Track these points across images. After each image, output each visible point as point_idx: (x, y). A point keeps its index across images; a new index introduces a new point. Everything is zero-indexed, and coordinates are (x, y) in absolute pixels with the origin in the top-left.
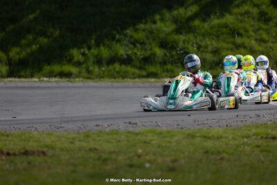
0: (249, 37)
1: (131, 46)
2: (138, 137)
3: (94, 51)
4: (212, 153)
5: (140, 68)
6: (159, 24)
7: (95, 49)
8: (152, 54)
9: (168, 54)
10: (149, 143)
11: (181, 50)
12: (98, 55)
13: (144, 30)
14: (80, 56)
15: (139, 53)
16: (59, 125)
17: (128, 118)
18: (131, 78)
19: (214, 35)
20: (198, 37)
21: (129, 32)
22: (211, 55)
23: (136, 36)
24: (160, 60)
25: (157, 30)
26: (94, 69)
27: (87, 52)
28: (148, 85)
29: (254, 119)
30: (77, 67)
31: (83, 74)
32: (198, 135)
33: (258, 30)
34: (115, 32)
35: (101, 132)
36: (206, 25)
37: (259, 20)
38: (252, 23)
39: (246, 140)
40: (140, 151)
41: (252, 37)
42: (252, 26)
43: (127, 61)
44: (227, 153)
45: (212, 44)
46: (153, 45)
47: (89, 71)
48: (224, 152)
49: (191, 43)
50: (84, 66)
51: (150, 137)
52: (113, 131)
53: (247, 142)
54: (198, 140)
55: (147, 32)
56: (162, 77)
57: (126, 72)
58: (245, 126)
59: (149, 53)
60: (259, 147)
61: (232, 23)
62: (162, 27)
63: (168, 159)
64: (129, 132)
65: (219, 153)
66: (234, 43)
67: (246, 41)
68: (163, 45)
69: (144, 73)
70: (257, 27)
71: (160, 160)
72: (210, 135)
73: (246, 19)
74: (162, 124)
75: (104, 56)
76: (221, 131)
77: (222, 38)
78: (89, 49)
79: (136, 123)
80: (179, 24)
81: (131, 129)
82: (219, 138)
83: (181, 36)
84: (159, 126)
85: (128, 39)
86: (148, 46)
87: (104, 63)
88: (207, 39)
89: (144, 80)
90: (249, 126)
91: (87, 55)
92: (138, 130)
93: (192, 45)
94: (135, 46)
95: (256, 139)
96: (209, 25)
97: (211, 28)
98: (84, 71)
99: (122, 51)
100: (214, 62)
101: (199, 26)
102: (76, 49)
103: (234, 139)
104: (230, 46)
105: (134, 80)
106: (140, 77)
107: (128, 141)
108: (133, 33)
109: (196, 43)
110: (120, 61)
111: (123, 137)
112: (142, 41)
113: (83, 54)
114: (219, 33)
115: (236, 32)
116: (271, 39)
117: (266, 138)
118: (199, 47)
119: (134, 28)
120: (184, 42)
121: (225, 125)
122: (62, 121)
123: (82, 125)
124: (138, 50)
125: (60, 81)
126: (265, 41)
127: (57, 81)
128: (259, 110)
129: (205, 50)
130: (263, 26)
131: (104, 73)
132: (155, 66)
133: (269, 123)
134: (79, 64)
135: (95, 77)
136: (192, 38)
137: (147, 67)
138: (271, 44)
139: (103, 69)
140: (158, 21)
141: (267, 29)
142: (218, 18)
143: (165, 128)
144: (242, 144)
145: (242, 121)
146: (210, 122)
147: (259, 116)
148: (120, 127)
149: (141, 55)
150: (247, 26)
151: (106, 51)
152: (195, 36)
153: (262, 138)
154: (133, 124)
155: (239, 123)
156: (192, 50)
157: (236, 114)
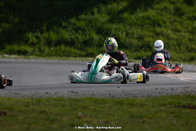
0: (166, 28)
1: (74, 32)
3: (46, 35)
4: (136, 117)
5: (81, 49)
6: (97, 16)
7: (46, 33)
8: (90, 39)
10: (87, 108)
11: (113, 36)
12: (48, 38)
13: (84, 20)
14: (34, 39)
15: (80, 38)
16: (17, 92)
17: (71, 88)
18: (74, 57)
19: (139, 25)
20: (127, 26)
21: (73, 20)
22: (136, 40)
23: (78, 24)
24: (97, 43)
25: (95, 20)
26: (45, 49)
27: (40, 35)
28: (86, 62)
29: (169, 92)
30: (31, 47)
31: (36, 53)
32: (125, 102)
33: (174, 22)
34: (62, 21)
35: (49, 98)
36: (133, 17)
37: (174, 14)
38: (169, 17)
39: (162, 108)
40: (80, 114)
41: (169, 27)
42: (169, 19)
43: (71, 43)
44: (148, 117)
45: (137, 32)
46: (91, 31)
47: (40, 51)
48: (145, 116)
49: (121, 31)
50: (37, 46)
51: (88, 103)
52: (59, 97)
53: (163, 109)
54: (125, 107)
55: (87, 21)
57: (70, 52)
58: (162, 96)
59: (88, 37)
60: (173, 113)
61: (154, 16)
62: (98, 18)
63: (102, 121)
64: (71, 99)
65: (141, 117)
66: (154, 32)
68: (99, 31)
69: (84, 53)
70: (173, 20)
71: (95, 122)
72: (135, 103)
73: (164, 13)
74: (97, 93)
75: (53, 38)
76: (143, 100)
77: (146, 27)
78: (42, 33)
79: (77, 92)
80: (112, 15)
81: (73, 97)
82: (142, 105)
83: (113, 25)
84: (94, 94)
85: (71, 26)
86: (87, 33)
87: (53, 44)
88: (134, 28)
89: (84, 58)
90: (165, 97)
91: (40, 38)
92: (78, 97)
93: (122, 33)
94: (77, 32)
95: (170, 107)
96: (135, 17)
97: (137, 19)
98: (37, 50)
99: (67, 35)
100: (138, 46)
101: (127, 18)
102: (31, 33)
103: (153, 106)
104: (151, 34)
105: (76, 59)
106: (81, 56)
107: (71, 106)
108: (76, 22)
109: (125, 31)
110: (65, 43)
111: (67, 102)
112: (83, 28)
113: (37, 37)
114: (143, 23)
115: (156, 23)
116: (184, 29)
117: (179, 106)
118: (127, 34)
119: (77, 17)
120: (116, 29)
121: (147, 96)
122: (19, 89)
123: (35, 92)
124: (79, 35)
125: (18, 58)
126: (179, 31)
127: (15, 58)
128: (173, 84)
129: (132, 36)
130: (178, 19)
131: (52, 52)
132: (93, 47)
133: (181, 95)
134: (33, 45)
135: (45, 55)
136: (122, 27)
137: (86, 48)
138: (183, 33)
139: (52, 49)
140: (96, 13)
141: (180, 21)
142: (143, 12)
143: (100, 97)
144: (160, 111)
145: (160, 93)
146: (135, 92)
147: (173, 89)
148: (65, 95)
149: (82, 39)
150: (165, 19)
151: (55, 35)
152: (124, 25)
153: (175, 106)
154: (75, 93)
155: (157, 94)
156: (122, 36)
157: (156, 87)
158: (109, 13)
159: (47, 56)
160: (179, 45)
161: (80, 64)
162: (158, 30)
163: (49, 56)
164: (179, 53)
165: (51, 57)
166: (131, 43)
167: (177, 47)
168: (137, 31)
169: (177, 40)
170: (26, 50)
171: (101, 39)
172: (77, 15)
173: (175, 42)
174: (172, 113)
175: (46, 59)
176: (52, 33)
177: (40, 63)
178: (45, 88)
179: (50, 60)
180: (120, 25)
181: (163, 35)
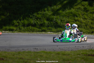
0: (80, 17)
1: (36, 20)
2: (38, 54)
3: (22, 21)
4: (66, 60)
5: (39, 28)
6: (46, 12)
8: (43, 23)
9: (50, 23)
10: (42, 56)
11: (54, 21)
12: (24, 23)
13: (41, 14)
16: (9, 49)
17: (35, 46)
18: (36, 32)
19: (67, 16)
23: (38, 16)
25: (46, 14)
26: (22, 28)
27: (19, 22)
28: (42, 34)
29: (82, 48)
32: (61, 53)
33: (83, 14)
34: (30, 14)
35: (24, 52)
37: (84, 11)
38: (81, 12)
39: (78, 56)
40: (39, 59)
41: (81, 17)
42: (81, 13)
43: (34, 25)
46: (44, 19)
47: (20, 29)
48: (70, 60)
49: (58, 19)
50: (18, 27)
51: (43, 54)
54: (60, 55)
56: (47, 32)
57: (34, 29)
61: (74, 12)
62: (47, 13)
64: (35, 52)
65: (68, 60)
66: (74, 19)
67: (79, 19)
68: (48, 19)
69: (41, 30)
70: (83, 13)
72: (65, 54)
73: (79, 10)
74: (47, 49)
75: (26, 23)
76: (69, 52)
77: (70, 17)
78: (20, 20)
79: (37, 49)
80: (54, 12)
81: (36, 51)
82: (69, 55)
83: (55, 16)
84: (46, 50)
85: (35, 17)
86: (42, 20)
87: (26, 26)
88: (64, 18)
89: (41, 32)
90: (80, 51)
91: (19, 23)
92: (38, 51)
93: (59, 20)
94: (37, 20)
96: (65, 12)
98: (18, 29)
99: (32, 21)
101: (61, 13)
102: (15, 20)
103: (74, 55)
104: (73, 20)
105: (37, 33)
106: (39, 31)
107: (35, 55)
109: (60, 19)
110: (32, 25)
111: (33, 54)
112: (40, 18)
113: (18, 22)
114: (69, 15)
115: (75, 15)
116: (88, 18)
117: (86, 55)
118: (61, 21)
119: (37, 13)
120: (56, 18)
121: (71, 50)
122: (10, 47)
123: (17, 49)
124: (38, 21)
125: (9, 32)
126: (86, 19)
127: (8, 32)
128: (83, 44)
129: (64, 22)
131: (26, 29)
132: (45, 27)
133: (87, 49)
134: (16, 26)
135: (22, 31)
136: (59, 17)
137: (42, 28)
138: (88, 20)
139: (25, 28)
141: (87, 14)
142: (69, 10)
143: (48, 51)
144: (77, 57)
145: (77, 49)
146: (65, 49)
147: (84, 47)
148: (32, 50)
149: (40, 23)
150: (80, 13)
151: (27, 21)
152: (60, 16)
153: (85, 55)
154: (36, 49)
155: (76, 49)
156: (59, 22)
157: (75, 46)
158: (53, 10)
159: (23, 31)
160: (86, 25)
161: (39, 35)
162: (76, 18)
163: (24, 31)
164: (87, 29)
165: (25, 32)
166: (63, 25)
167: (85, 27)
168: (66, 19)
169: (85, 23)
170: (13, 29)
171: (49, 23)
172: (37, 12)
173: (85, 24)
175: (22, 33)
176: (25, 20)
177: (19, 35)
178: (22, 47)
179: (24, 33)
180: (58, 16)
181: (78, 21)
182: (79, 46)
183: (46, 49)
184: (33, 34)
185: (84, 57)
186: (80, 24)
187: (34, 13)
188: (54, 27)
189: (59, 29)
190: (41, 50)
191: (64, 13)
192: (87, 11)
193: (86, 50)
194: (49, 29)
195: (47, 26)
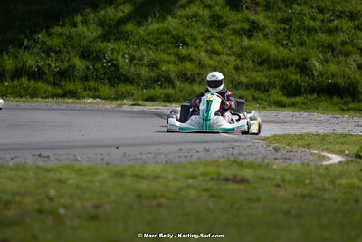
0: (197, 48)
1: (42, 54)
2: (51, 175)
4: (147, 198)
5: (55, 85)
6: (80, 28)
8: (70, 66)
9: (91, 67)
10: (64, 182)
11: (108, 62)
13: (60, 35)
15: (53, 65)
17: (38, 149)
18: (42, 97)
19: (152, 44)
20: (131, 46)
21: (41, 36)
22: (147, 69)
23: (50, 43)
24: (82, 74)
25: (77, 35)
28: (64, 106)
29: (202, 155)
32: (129, 173)
33: (209, 38)
34: (22, 37)
36: (142, 30)
37: (211, 26)
38: (202, 29)
39: (190, 181)
40: (53, 193)
41: (202, 47)
42: (201, 33)
43: (38, 75)
44: (167, 197)
45: (149, 56)
46: (72, 54)
48: (162, 196)
49: (121, 53)
51: (65, 174)
52: (18, 165)
53: (192, 184)
54: (128, 180)
55: (64, 38)
56: (83, 97)
57: (35, 89)
58: (189, 163)
59: (66, 64)
60: (208, 190)
61: (176, 29)
62: (84, 32)
63: (89, 204)
65: (155, 197)
66: (177, 55)
67: (193, 52)
68: (85, 55)
69: (60, 91)
70: (208, 35)
71: (78, 205)
72: (144, 174)
73: (193, 23)
74: (82, 158)
75: (9, 67)
76: (158, 169)
77: (163, 47)
79: (48, 157)
80: (106, 28)
81: (41, 163)
82: (156, 178)
83: (109, 44)
84: (77, 160)
86: (64, 56)
87: (7, 76)
88: (143, 49)
89: (60, 99)
90: (195, 163)
92: (50, 165)
93: (123, 56)
94: (48, 55)
95: (204, 181)
96: (145, 31)
97: (148, 34)
99: (31, 61)
100: (150, 78)
101: (132, 32)
103: (175, 179)
104: (172, 58)
105: (46, 100)
106: (54, 96)
107: (37, 178)
108: (46, 39)
109: (128, 54)
110: (28, 75)
111: (31, 174)
112: (58, 49)
114: (159, 41)
115: (180, 40)
116: (227, 51)
117: (218, 179)
118: (132, 59)
119: (47, 31)
120: (113, 51)
121: (164, 162)
124: (52, 61)
126: (217, 54)
128: (208, 143)
129: (140, 62)
130: (216, 33)
131: (7, 89)
132: (75, 81)
133: (222, 160)
136: (123, 47)
137: (63, 83)
138: (225, 58)
139: (7, 84)
140: (80, 24)
141: (220, 37)
142: (157, 22)
143: (86, 164)
144: (186, 187)
145: (186, 157)
146: (144, 156)
147: (208, 151)
148: (28, 161)
149: (56, 67)
150: (195, 33)
151: (11, 61)
152: (127, 44)
154: (44, 157)
155: (182, 159)
156: (123, 62)
157: (179, 147)
158: (102, 24)
161: (53, 109)
163: (2, 96)
165: (5, 97)
166: (137, 74)
168: (148, 54)
172: (48, 28)
174: (206, 190)
176: (5, 57)
180: (119, 44)
181: (191, 60)
182: (194, 146)
183: (79, 159)
184: (33, 104)
185: (210, 185)
186: (197, 71)
187: (38, 32)
188: (106, 81)
189: (123, 88)
190: (59, 160)
191: (142, 32)
192: (221, 26)
193: (216, 163)
194: (90, 89)
195: (81, 79)
